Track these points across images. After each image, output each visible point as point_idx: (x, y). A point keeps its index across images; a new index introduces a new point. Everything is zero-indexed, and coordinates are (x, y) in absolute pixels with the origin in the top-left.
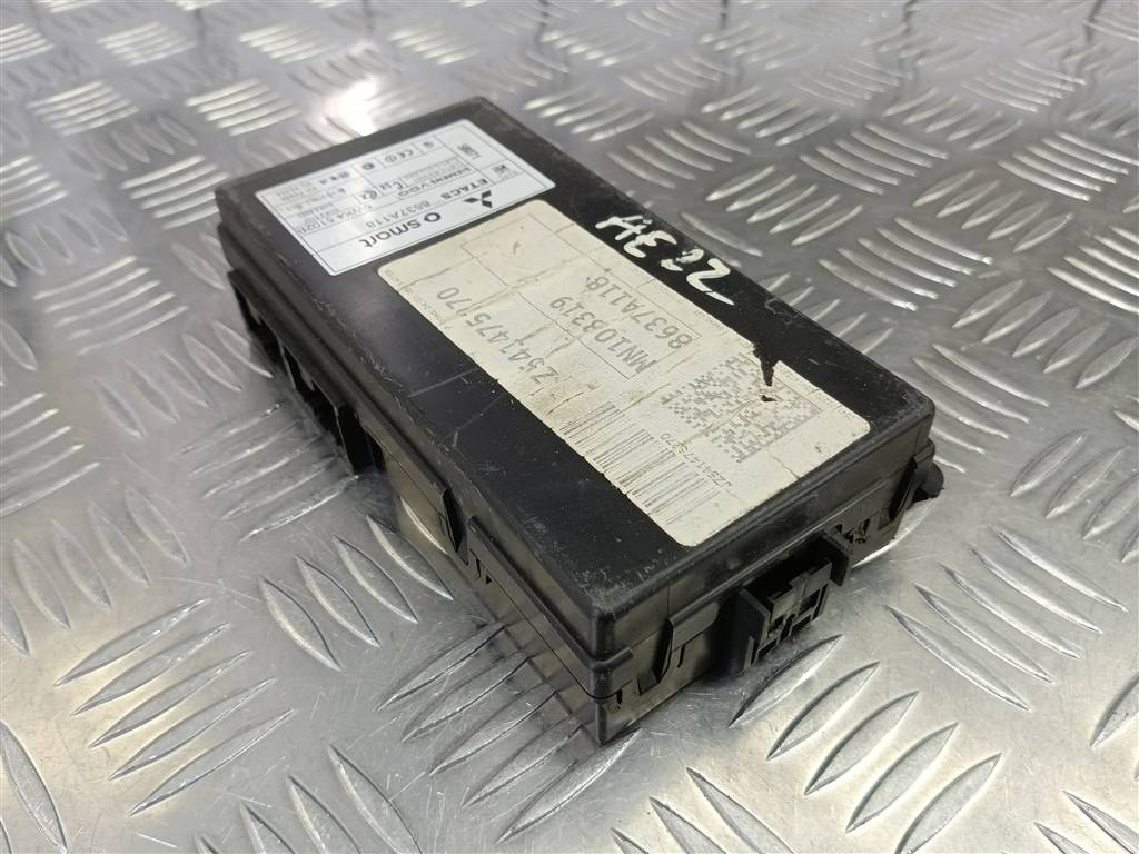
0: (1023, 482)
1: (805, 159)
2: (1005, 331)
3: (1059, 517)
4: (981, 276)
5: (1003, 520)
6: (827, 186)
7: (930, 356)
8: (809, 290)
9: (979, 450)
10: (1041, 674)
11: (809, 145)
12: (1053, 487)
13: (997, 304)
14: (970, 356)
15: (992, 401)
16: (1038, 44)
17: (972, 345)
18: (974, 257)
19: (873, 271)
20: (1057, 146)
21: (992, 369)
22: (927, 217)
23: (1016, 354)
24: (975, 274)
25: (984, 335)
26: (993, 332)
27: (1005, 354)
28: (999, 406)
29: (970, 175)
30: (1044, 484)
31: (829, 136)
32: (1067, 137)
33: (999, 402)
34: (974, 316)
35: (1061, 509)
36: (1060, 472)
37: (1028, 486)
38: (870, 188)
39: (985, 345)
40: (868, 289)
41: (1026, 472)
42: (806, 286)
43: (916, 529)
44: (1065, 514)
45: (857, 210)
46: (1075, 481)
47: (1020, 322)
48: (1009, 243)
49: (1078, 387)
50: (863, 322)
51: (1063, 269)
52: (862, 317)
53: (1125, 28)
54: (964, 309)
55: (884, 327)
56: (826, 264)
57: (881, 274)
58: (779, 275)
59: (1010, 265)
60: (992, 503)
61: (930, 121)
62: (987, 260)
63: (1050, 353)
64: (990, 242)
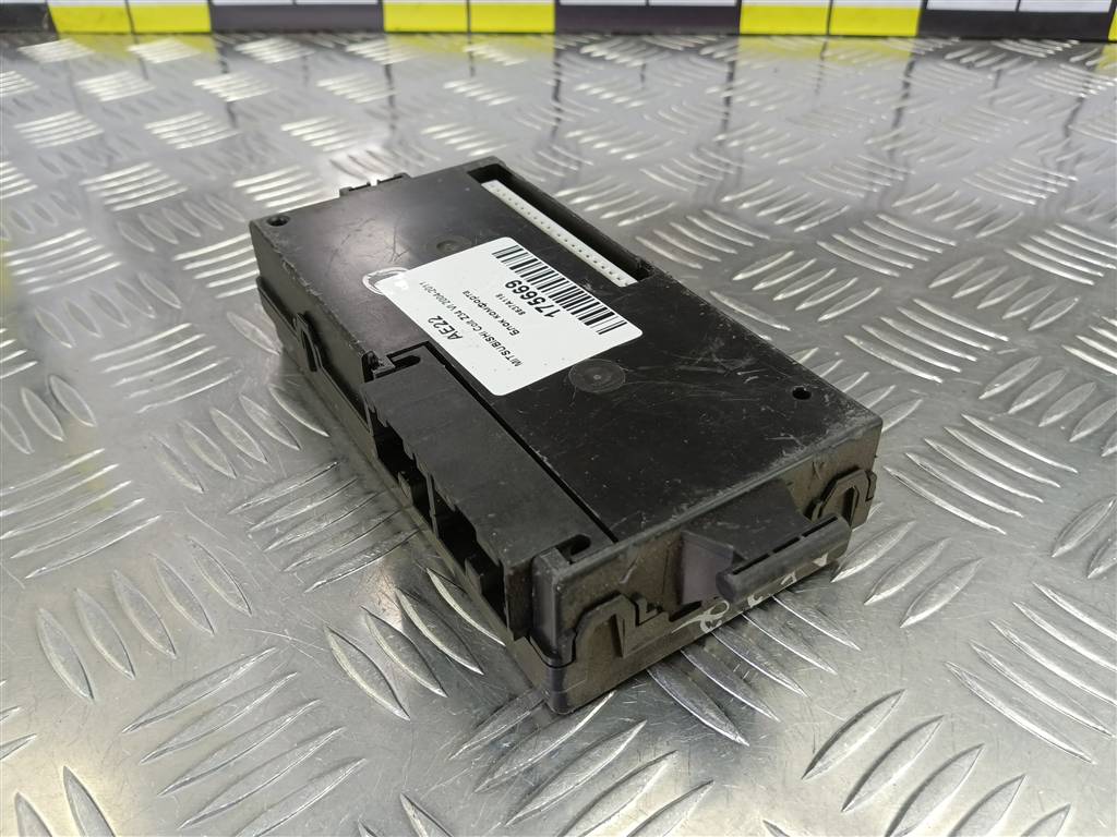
0: (1063, 545)
1: (823, 245)
2: (1028, 402)
3: (1099, 577)
4: (1000, 353)
5: (1047, 579)
6: (846, 269)
7: (961, 425)
8: (838, 363)
9: (1017, 513)
10: (1100, 728)
11: (826, 232)
12: (1091, 548)
13: (1018, 377)
14: (997, 425)
15: (1025, 468)
16: (1029, 144)
17: (999, 415)
18: (992, 335)
19: (898, 346)
20: (1058, 236)
21: (1020, 438)
22: (944, 297)
23: (1042, 425)
24: (995, 350)
25: (1009, 406)
26: (1019, 403)
27: (1031, 423)
28: (1032, 473)
29: (979, 261)
30: (1082, 545)
31: (842, 224)
32: (1065, 227)
33: (1031, 469)
34: (998, 389)
35: (1100, 570)
36: (1095, 535)
37: (1067, 548)
38: (886, 272)
39: (1011, 415)
40: (894, 362)
41: (1064, 535)
42: (837, 359)
43: (967, 586)
44: (1104, 574)
45: (877, 291)
46: (1112, 543)
47: (1042, 394)
48: (1023, 323)
49: (1104, 455)
50: (893, 393)
51: (1076, 348)
52: (892, 387)
53: (1107, 132)
54: (988, 383)
55: (913, 398)
56: (853, 340)
57: (905, 349)
58: (809, 348)
59: (1026, 343)
60: (1035, 563)
61: (937, 212)
62: (1004, 338)
63: (1073, 423)
64: (1004, 321)
